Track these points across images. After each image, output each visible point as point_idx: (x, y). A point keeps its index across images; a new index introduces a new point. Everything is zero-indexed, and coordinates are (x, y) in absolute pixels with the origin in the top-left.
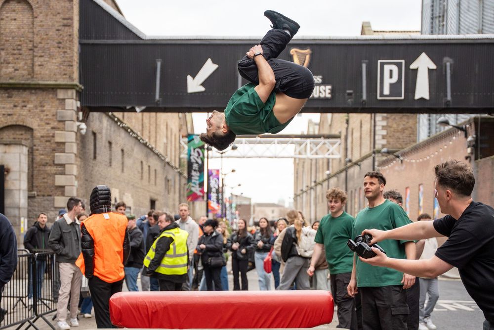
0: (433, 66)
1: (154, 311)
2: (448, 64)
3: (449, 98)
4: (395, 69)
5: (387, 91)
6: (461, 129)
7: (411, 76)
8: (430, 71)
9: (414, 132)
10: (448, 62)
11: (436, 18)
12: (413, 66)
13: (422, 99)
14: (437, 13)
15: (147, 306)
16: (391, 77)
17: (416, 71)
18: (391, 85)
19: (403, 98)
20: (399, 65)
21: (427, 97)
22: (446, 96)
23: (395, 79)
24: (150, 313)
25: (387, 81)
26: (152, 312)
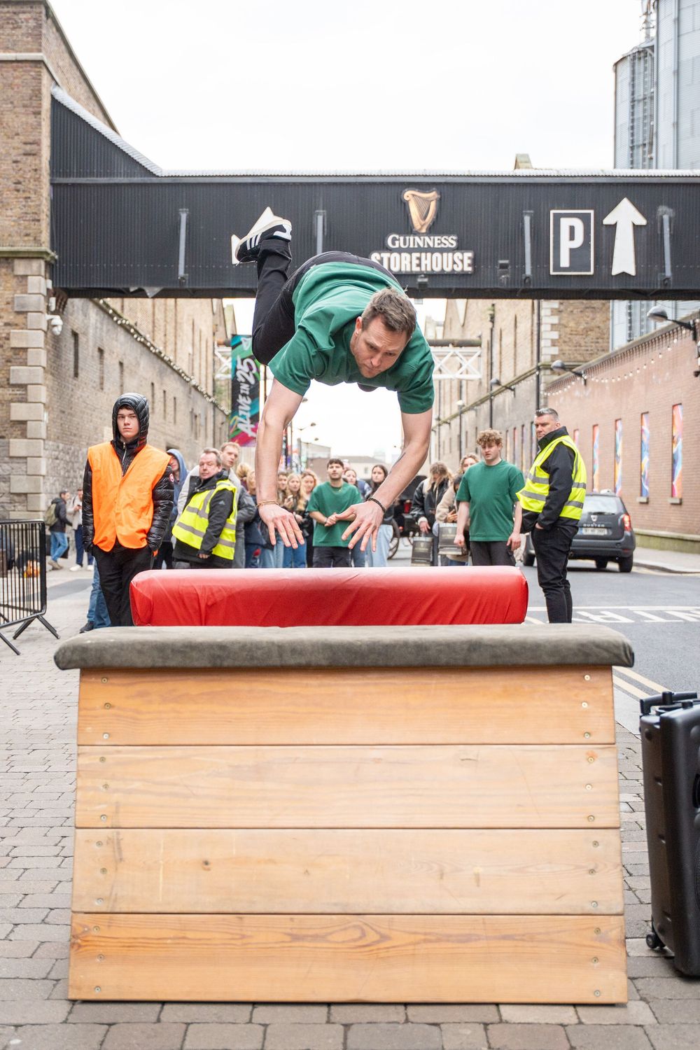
0: (642, 221)
1: (210, 603)
2: (666, 218)
3: (668, 273)
4: (578, 225)
5: (565, 262)
6: (688, 326)
7: (606, 237)
8: (636, 228)
9: (604, 335)
10: (666, 214)
11: (638, 146)
12: (608, 220)
13: (624, 275)
14: (639, 139)
15: (197, 595)
16: (572, 237)
17: (613, 227)
18: (572, 250)
19: (592, 272)
20: (585, 219)
21: (632, 271)
22: (664, 270)
23: (579, 241)
24: (203, 606)
25: (566, 245)
26: (207, 606)
